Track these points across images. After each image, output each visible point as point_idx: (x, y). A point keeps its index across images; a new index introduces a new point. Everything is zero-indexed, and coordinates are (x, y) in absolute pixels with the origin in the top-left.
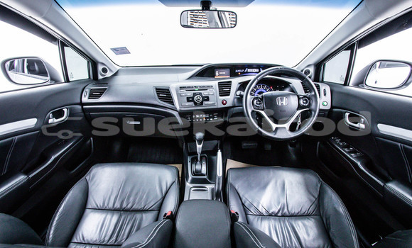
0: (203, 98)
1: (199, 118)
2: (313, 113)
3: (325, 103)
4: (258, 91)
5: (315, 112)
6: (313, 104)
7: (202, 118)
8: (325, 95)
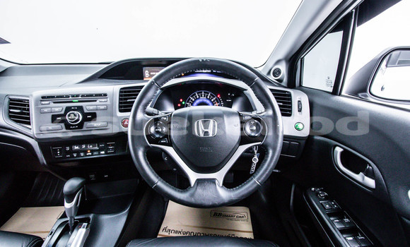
0: (85, 115)
1: (78, 152)
2: (271, 152)
3: (300, 126)
4: (198, 101)
5: (274, 150)
6: (270, 133)
7: (85, 152)
8: (300, 110)
